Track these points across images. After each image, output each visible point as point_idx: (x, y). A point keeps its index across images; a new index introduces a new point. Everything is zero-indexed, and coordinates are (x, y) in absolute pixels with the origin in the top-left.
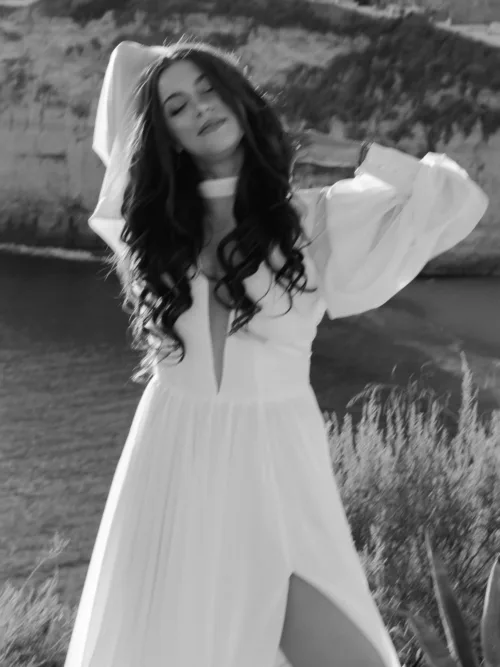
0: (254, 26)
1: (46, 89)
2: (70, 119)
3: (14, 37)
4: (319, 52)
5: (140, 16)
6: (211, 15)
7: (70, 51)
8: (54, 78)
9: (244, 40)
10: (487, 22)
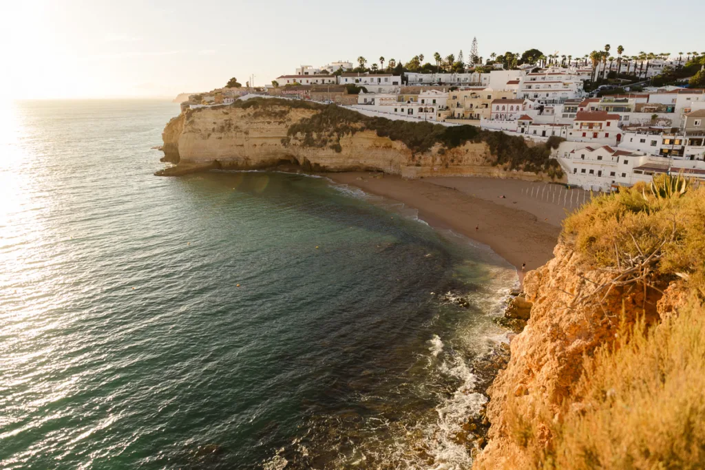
0: (291, 108)
1: (237, 127)
2: (244, 135)
3: (227, 114)
4: (308, 114)
5: (260, 106)
6: (279, 105)
7: (242, 117)
8: (238, 124)
9: (288, 112)
10: (351, 105)
